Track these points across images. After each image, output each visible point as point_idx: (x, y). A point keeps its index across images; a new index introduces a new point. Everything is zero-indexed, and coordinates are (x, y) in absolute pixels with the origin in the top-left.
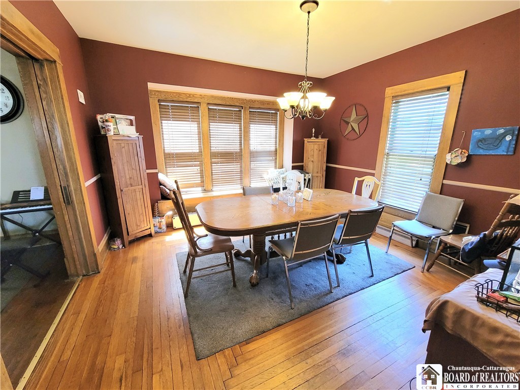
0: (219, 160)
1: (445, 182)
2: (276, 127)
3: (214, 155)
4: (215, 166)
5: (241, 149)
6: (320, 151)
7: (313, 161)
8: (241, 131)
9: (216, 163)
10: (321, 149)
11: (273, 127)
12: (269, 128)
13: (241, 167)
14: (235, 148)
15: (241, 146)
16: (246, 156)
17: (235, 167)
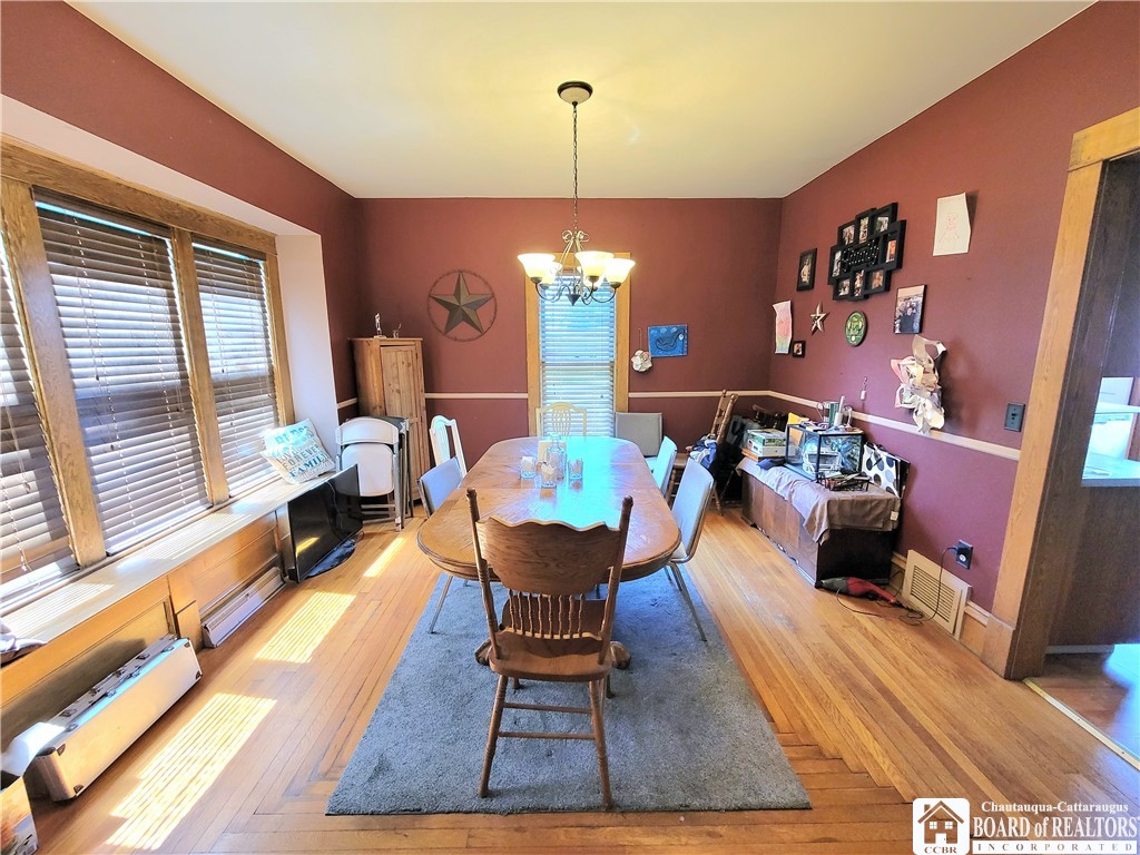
0: (116, 425)
1: (632, 395)
2: (263, 306)
3: (93, 407)
4: (100, 455)
5: (184, 377)
6: (409, 365)
7: (398, 391)
8: (173, 312)
9: (105, 441)
10: (410, 361)
11: (255, 305)
12: (247, 308)
13: (193, 438)
14: (164, 374)
15: (182, 368)
16: (200, 395)
17: (173, 442)
